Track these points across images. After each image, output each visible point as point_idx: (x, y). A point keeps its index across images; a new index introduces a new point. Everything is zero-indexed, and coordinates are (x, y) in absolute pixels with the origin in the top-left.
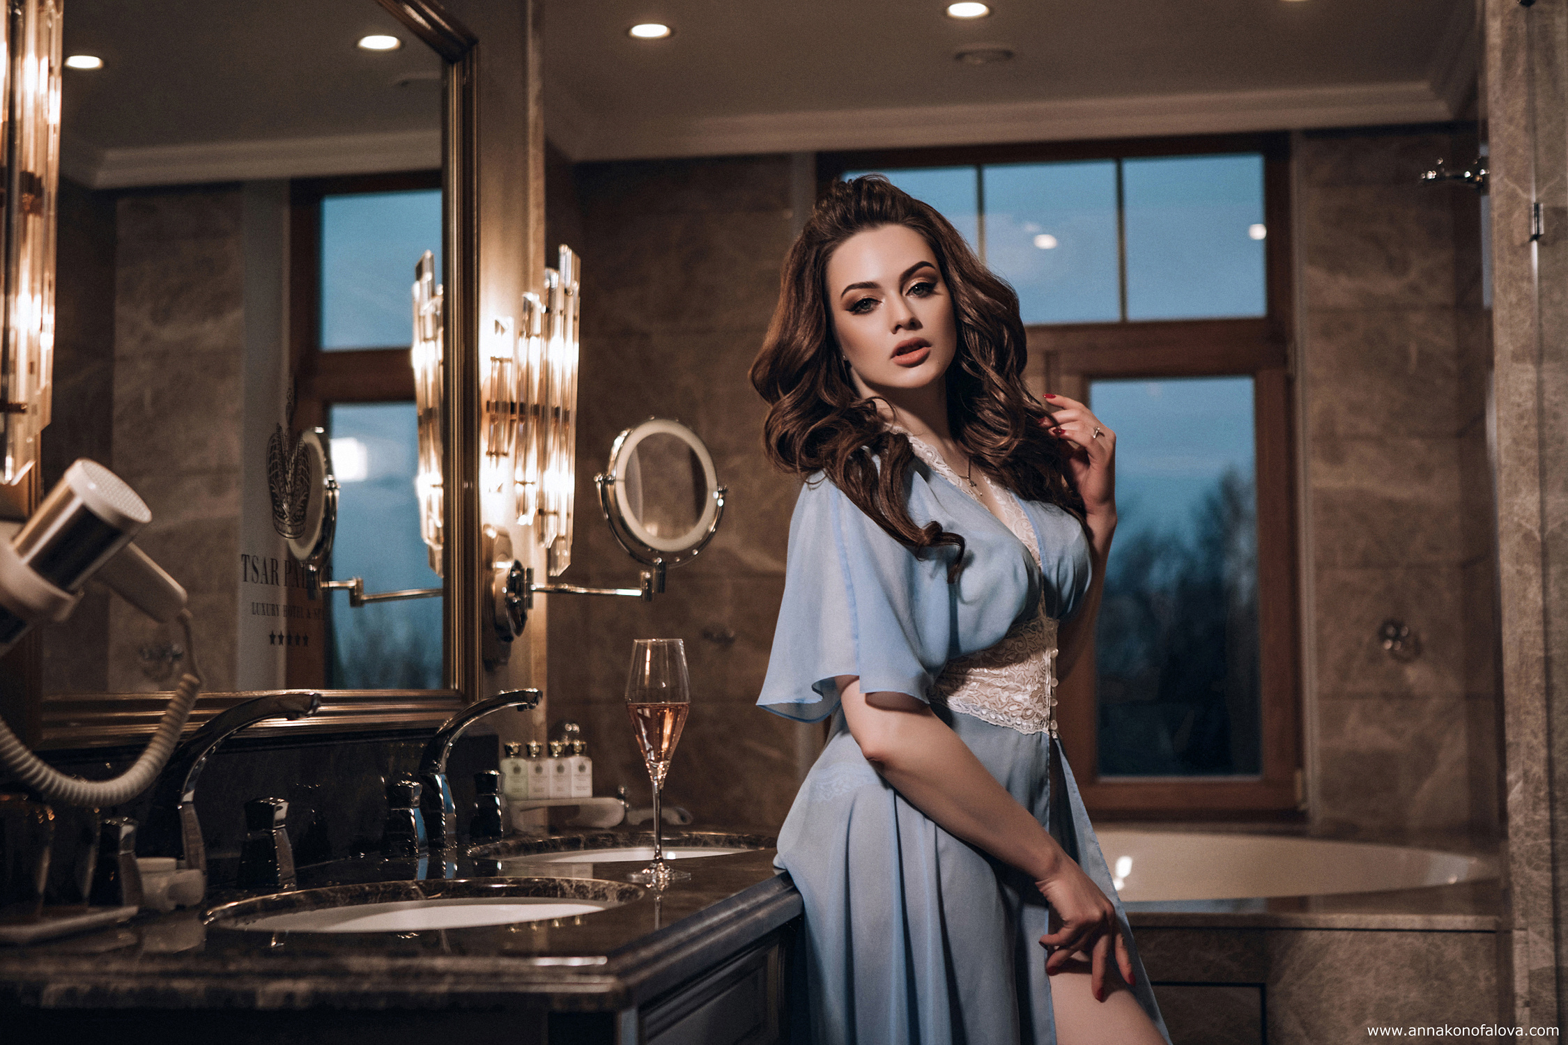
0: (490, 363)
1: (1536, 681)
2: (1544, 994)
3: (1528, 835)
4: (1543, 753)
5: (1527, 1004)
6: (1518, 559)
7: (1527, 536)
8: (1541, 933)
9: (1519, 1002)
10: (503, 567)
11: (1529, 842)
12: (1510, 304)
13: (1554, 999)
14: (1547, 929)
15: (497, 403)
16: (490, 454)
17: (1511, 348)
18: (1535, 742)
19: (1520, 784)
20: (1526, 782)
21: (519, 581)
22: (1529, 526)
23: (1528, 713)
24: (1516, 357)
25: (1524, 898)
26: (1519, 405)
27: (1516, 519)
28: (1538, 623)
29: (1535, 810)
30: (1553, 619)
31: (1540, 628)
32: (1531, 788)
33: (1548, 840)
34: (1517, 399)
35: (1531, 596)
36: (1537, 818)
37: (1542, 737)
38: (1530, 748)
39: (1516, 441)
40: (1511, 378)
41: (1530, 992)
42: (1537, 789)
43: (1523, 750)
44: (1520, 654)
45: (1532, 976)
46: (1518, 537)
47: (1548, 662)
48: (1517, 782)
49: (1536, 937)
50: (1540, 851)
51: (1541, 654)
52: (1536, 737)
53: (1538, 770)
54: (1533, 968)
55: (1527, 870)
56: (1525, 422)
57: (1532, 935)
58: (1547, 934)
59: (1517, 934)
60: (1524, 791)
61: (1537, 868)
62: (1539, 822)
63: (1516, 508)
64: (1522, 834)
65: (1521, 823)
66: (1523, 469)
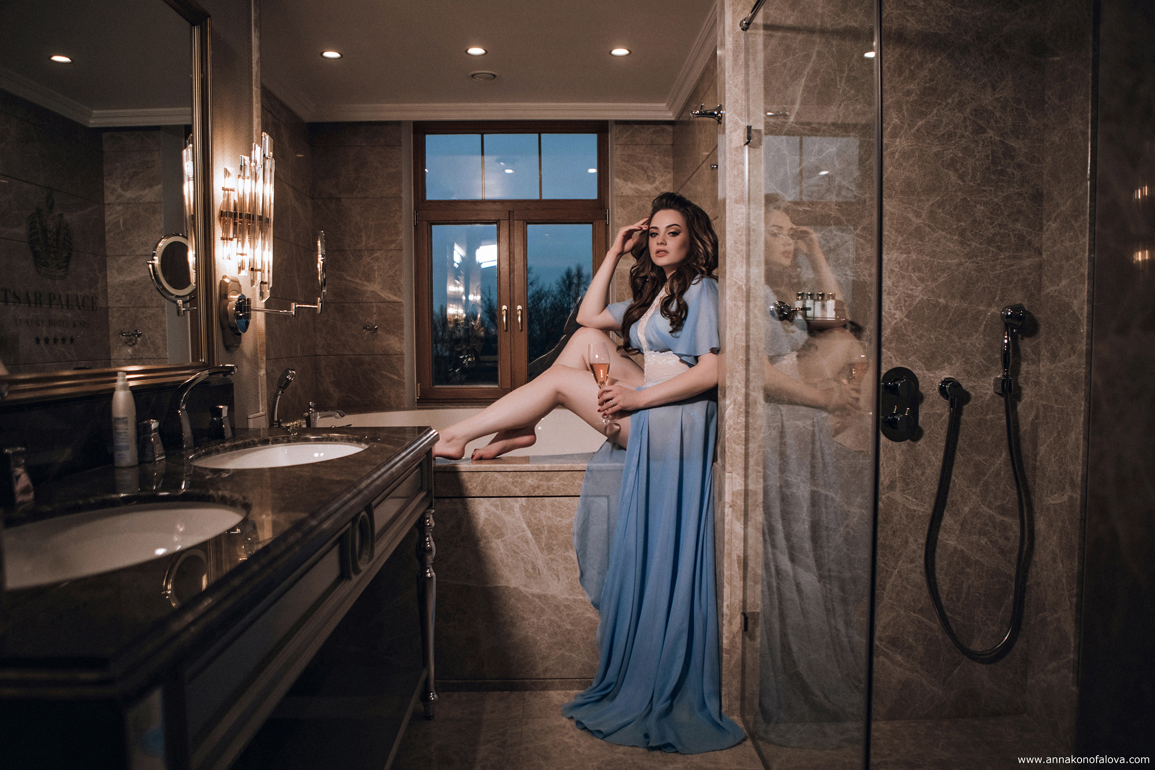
0: (222, 192)
1: (741, 357)
2: (739, 501)
3: (734, 429)
4: (743, 391)
5: (731, 506)
6: (735, 299)
7: (740, 288)
8: (738, 474)
9: (727, 506)
10: (234, 297)
11: (735, 432)
12: (734, 176)
13: (743, 504)
14: (742, 472)
15: (226, 212)
16: (223, 239)
17: (734, 197)
18: (739, 385)
19: (732, 405)
20: (735, 405)
21: (244, 306)
22: (740, 283)
23: (737, 372)
25: (732, 458)
26: (737, 225)
27: (734, 279)
28: (742, 329)
29: (738, 417)
30: (751, 328)
31: (744, 332)
32: (737, 407)
33: (744, 431)
34: (737, 222)
35: (740, 316)
36: (739, 421)
37: (743, 383)
38: (737, 388)
39: (735, 242)
40: (734, 211)
41: (733, 501)
42: (740, 408)
43: (734, 389)
44: (735, 343)
45: (733, 494)
46: (735, 288)
47: (748, 348)
48: (731, 404)
49: (736, 476)
50: (740, 437)
51: (744, 344)
52: (740, 383)
53: (741, 399)
54: (734, 490)
55: (734, 445)
56: (740, 233)
57: (735, 475)
58: (741, 474)
59: (727, 475)
60: (734, 409)
61: (738, 444)
62: (740, 423)
63: (735, 274)
64: (732, 429)
65: (732, 424)
66: (738, 256)
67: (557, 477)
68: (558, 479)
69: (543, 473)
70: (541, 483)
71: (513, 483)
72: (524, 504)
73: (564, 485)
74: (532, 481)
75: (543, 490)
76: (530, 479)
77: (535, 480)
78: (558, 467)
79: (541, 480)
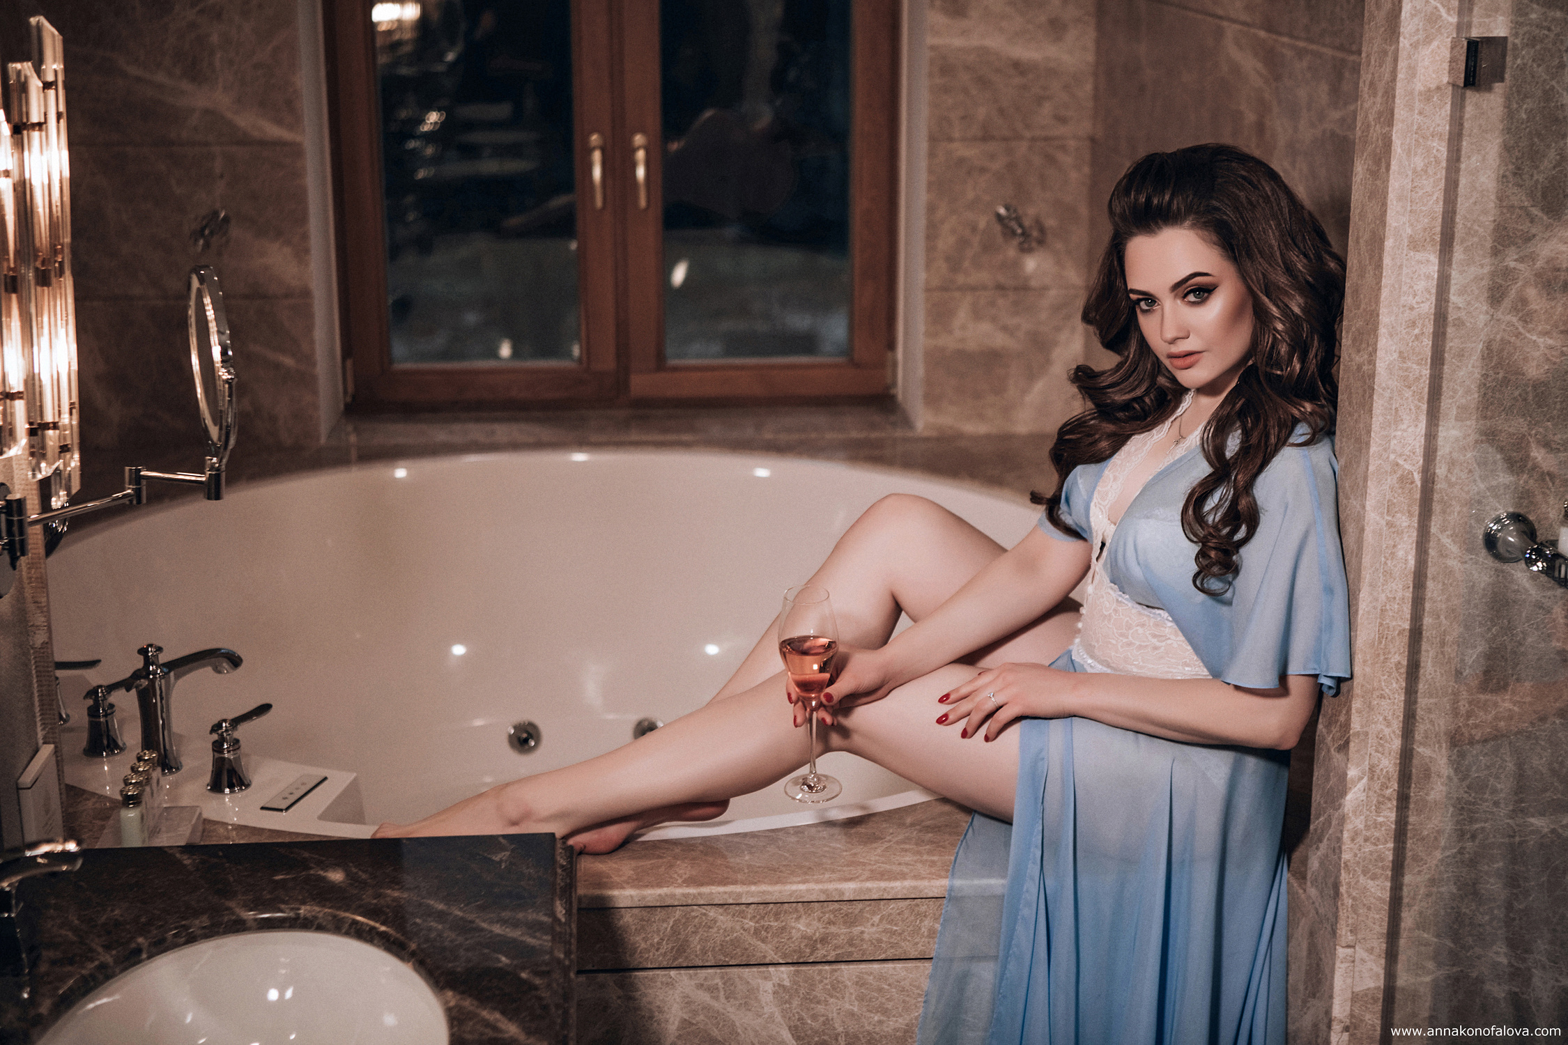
1: (1397, 658)
2: (1368, 1019)
3: (1366, 840)
4: (1397, 743)
5: (1346, 1029)
6: (1390, 508)
7: (1405, 480)
8: (1370, 951)
9: (1336, 1027)
11: (1368, 848)
12: (1415, 171)
14: (1380, 945)
17: (1409, 231)
18: (1387, 731)
19: (1365, 780)
20: (1371, 779)
22: (1407, 466)
23: (1382, 697)
24: (1414, 245)
25: (1355, 912)
26: (1412, 308)
27: (1392, 457)
28: (1406, 587)
29: (1378, 810)
30: (1430, 584)
31: (1409, 594)
32: (1377, 787)
33: (1391, 845)
34: (1411, 300)
35: (1401, 554)
36: (1380, 819)
37: (1397, 725)
38: (1380, 738)
39: (1403, 357)
40: (1405, 270)
41: (1352, 1016)
42: (1384, 786)
43: (1372, 740)
44: (1381, 624)
45: (1355, 998)
46: (1392, 480)
47: (1416, 634)
48: (1360, 779)
49: (1365, 955)
50: (1381, 858)
51: (1407, 626)
52: (1389, 725)
53: (1388, 764)
54: (1357, 989)
55: (1362, 879)
56: (1417, 331)
57: (1360, 952)
58: (1378, 951)
59: (1341, 952)
60: (1368, 789)
61: (1374, 878)
62: (1381, 824)
63: (1394, 442)
64: (1360, 840)
65: (1361, 826)
66: (1408, 394)
67: (874, 913)
68: (876, 919)
69: (836, 906)
70: (833, 929)
71: (757, 932)
72: (787, 983)
73: (894, 933)
74: (808, 925)
75: (836, 947)
76: (803, 920)
77: (815, 923)
78: (879, 889)
79: (830, 923)
